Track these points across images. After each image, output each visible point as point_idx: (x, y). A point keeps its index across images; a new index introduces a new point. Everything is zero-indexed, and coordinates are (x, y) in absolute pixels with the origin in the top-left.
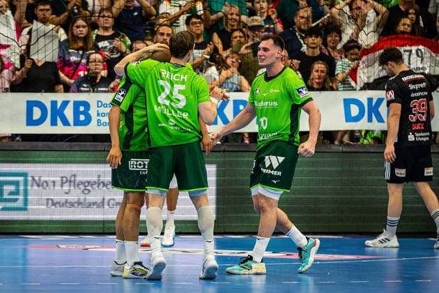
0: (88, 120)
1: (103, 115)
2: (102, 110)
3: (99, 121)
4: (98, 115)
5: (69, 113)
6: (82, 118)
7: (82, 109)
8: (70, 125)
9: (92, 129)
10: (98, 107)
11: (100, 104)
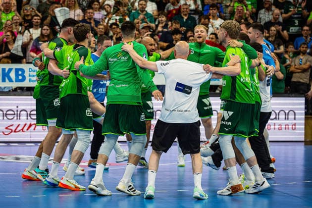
0: (24, 79)
1: (33, 76)
2: (32, 73)
3: (30, 80)
4: (30, 76)
5: (13, 75)
6: (20, 77)
7: (20, 73)
8: (13, 82)
9: (26, 84)
10: (30, 71)
11: (31, 70)
